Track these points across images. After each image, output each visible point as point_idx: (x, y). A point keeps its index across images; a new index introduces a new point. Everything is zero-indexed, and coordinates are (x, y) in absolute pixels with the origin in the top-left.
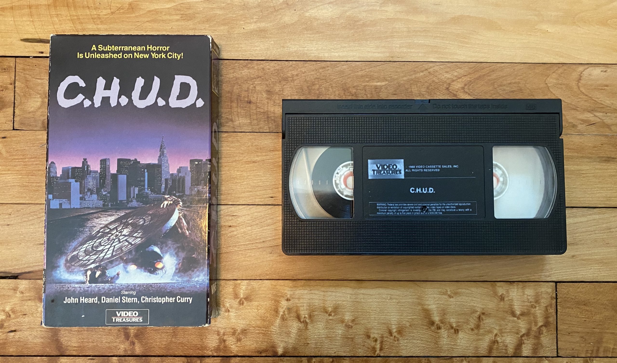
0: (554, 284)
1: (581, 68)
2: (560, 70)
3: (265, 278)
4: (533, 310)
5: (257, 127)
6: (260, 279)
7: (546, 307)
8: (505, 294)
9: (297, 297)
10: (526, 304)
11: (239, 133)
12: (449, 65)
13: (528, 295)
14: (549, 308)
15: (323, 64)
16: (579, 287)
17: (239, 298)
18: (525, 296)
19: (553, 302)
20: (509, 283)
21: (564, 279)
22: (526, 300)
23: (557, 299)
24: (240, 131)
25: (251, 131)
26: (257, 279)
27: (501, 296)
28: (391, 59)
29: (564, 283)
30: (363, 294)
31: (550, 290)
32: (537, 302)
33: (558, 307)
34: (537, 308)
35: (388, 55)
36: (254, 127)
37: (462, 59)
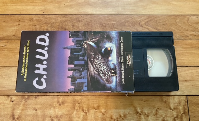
0: (186, 96)
1: (188, 16)
2: (181, 17)
4: (178, 107)
7: (184, 106)
9: (83, 102)
10: (175, 104)
12: (139, 16)
13: (176, 101)
14: (185, 106)
15: (93, 16)
16: (196, 98)
17: (59, 103)
19: (186, 104)
20: (168, 96)
21: (190, 94)
23: (188, 102)
27: (165, 101)
28: (118, 14)
29: (190, 96)
31: (184, 99)
32: (180, 103)
33: (189, 106)
34: (180, 106)
35: (117, 12)
37: (144, 14)
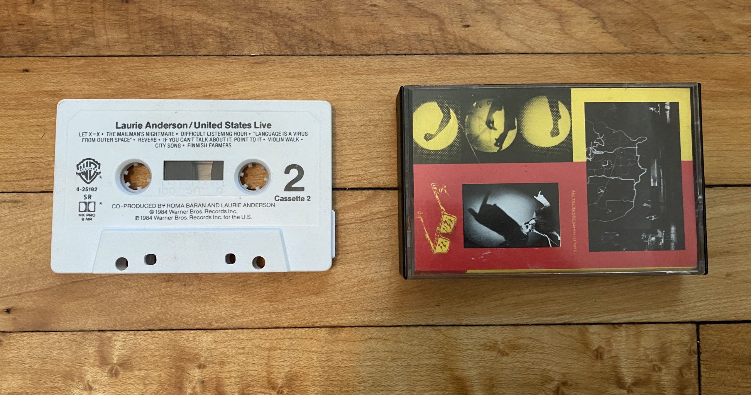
0: (694, 326)
3: (157, 328)
4: (655, 376)
5: (141, 45)
6: (148, 328)
7: (680, 369)
8: (603, 346)
9: (217, 361)
10: (643, 364)
11: (106, 58)
13: (646, 349)
14: (684, 371)
16: (739, 332)
17: (108, 365)
18: (642, 349)
19: (693, 360)
20: (611, 326)
21: (713, 316)
22: (643, 357)
23: (699, 353)
24: (109, 54)
25: (129, 54)
26: (143, 328)
27: (596, 350)
29: (712, 325)
30: (341, 352)
31: (686, 338)
32: (663, 359)
33: (702, 369)
34: (664, 371)
36: (135, 46)
